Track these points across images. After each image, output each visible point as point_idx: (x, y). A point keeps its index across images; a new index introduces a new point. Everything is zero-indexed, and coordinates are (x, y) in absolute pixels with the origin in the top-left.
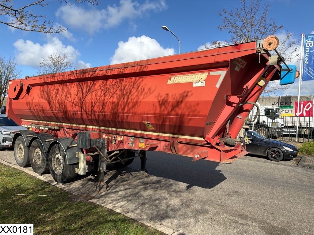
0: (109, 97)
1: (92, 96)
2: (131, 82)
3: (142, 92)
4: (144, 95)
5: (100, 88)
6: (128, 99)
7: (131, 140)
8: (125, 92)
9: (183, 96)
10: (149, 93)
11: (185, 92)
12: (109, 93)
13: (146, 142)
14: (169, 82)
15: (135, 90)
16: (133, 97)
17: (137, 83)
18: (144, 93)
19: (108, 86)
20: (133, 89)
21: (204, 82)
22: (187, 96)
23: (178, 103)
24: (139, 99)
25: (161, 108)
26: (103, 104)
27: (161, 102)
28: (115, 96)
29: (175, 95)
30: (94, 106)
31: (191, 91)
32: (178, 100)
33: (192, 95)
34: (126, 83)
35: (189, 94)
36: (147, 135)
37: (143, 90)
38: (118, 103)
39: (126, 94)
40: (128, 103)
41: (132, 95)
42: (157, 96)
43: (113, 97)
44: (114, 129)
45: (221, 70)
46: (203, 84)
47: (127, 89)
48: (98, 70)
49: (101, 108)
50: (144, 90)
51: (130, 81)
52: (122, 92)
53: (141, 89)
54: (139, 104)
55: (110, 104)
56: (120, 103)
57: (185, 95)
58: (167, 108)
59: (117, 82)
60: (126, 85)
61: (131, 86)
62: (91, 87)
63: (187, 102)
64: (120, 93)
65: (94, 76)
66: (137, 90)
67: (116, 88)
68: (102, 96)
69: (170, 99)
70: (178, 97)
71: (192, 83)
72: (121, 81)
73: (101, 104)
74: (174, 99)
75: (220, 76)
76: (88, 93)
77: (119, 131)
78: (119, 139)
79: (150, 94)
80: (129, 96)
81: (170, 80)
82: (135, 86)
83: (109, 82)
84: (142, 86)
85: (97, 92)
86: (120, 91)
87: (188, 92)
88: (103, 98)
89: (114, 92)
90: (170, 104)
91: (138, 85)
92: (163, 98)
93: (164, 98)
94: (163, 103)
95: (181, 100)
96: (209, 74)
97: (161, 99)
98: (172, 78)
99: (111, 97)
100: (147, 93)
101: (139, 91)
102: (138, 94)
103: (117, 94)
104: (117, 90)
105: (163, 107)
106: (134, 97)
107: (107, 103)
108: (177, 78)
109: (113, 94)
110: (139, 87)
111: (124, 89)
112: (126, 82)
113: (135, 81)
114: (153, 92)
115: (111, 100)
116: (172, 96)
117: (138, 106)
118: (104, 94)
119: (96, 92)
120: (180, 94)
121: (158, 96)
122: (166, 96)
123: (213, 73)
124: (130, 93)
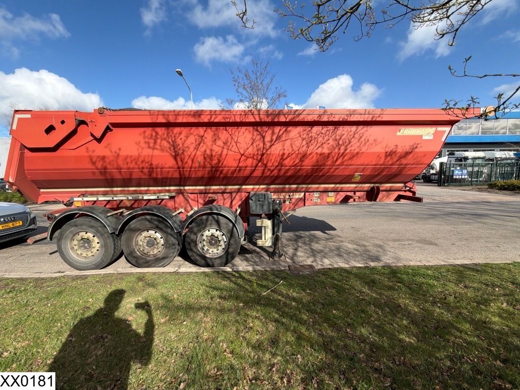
0: (317, 147)
1: (284, 146)
2: (351, 131)
3: (366, 143)
4: (368, 146)
5: (300, 136)
6: (346, 150)
7: (316, 195)
8: (341, 142)
9: (413, 148)
10: (374, 145)
11: (415, 143)
12: (316, 143)
13: (337, 195)
14: (399, 134)
15: (356, 141)
16: (353, 148)
17: (359, 133)
18: (368, 144)
19: (314, 135)
20: (353, 139)
21: (432, 136)
22: (416, 147)
23: (407, 154)
24: (361, 150)
25: (385, 159)
26: (304, 156)
27: (388, 153)
28: (325, 146)
29: (405, 146)
30: (286, 159)
31: (421, 144)
32: (407, 151)
33: (421, 147)
34: (343, 133)
35: (419, 146)
36: (342, 188)
37: (366, 140)
38: (329, 154)
39: (344, 145)
40: (345, 154)
41: (351, 146)
42: (384, 147)
43: (323, 148)
44: (295, 186)
45: (446, 127)
46: (431, 137)
47: (345, 139)
48: (304, 113)
49: (297, 161)
50: (368, 141)
51: (349, 130)
52: (337, 142)
53: (365, 140)
54: (360, 155)
55: (315, 156)
56: (333, 154)
57: (415, 146)
58: (392, 159)
59: (330, 130)
60: (343, 135)
61: (351, 135)
62: (283, 134)
63: (417, 153)
64: (334, 143)
65: (297, 120)
66: (359, 141)
67: (327, 137)
68: (303, 146)
69: (400, 150)
70: (408, 149)
71: (422, 136)
72: (336, 130)
73: (300, 156)
74: (403, 150)
75: (445, 131)
76: (275, 142)
77: (302, 188)
78: (297, 197)
79: (376, 145)
80: (348, 147)
81: (400, 132)
82: (357, 136)
83: (316, 129)
84: (366, 137)
85: (294, 142)
86: (334, 141)
87: (418, 144)
88: (304, 148)
89: (324, 141)
90: (398, 155)
91: (361, 135)
92: (391, 149)
93: (393, 149)
94: (390, 154)
95: (410, 151)
96: (436, 130)
97: (389, 150)
98: (402, 130)
99: (319, 147)
100: (373, 144)
101: (362, 142)
102: (360, 144)
103: (329, 144)
104: (329, 140)
105: (389, 158)
106: (355, 148)
107: (310, 154)
108: (407, 130)
109: (322, 144)
110: (361, 137)
111: (340, 139)
112: (343, 130)
113: (356, 130)
114: (379, 143)
115: (319, 151)
116: (402, 147)
117: (357, 158)
118: (307, 143)
119: (291, 141)
120: (410, 146)
121: (386, 147)
122: (395, 147)
123: (440, 129)
124: (350, 143)
